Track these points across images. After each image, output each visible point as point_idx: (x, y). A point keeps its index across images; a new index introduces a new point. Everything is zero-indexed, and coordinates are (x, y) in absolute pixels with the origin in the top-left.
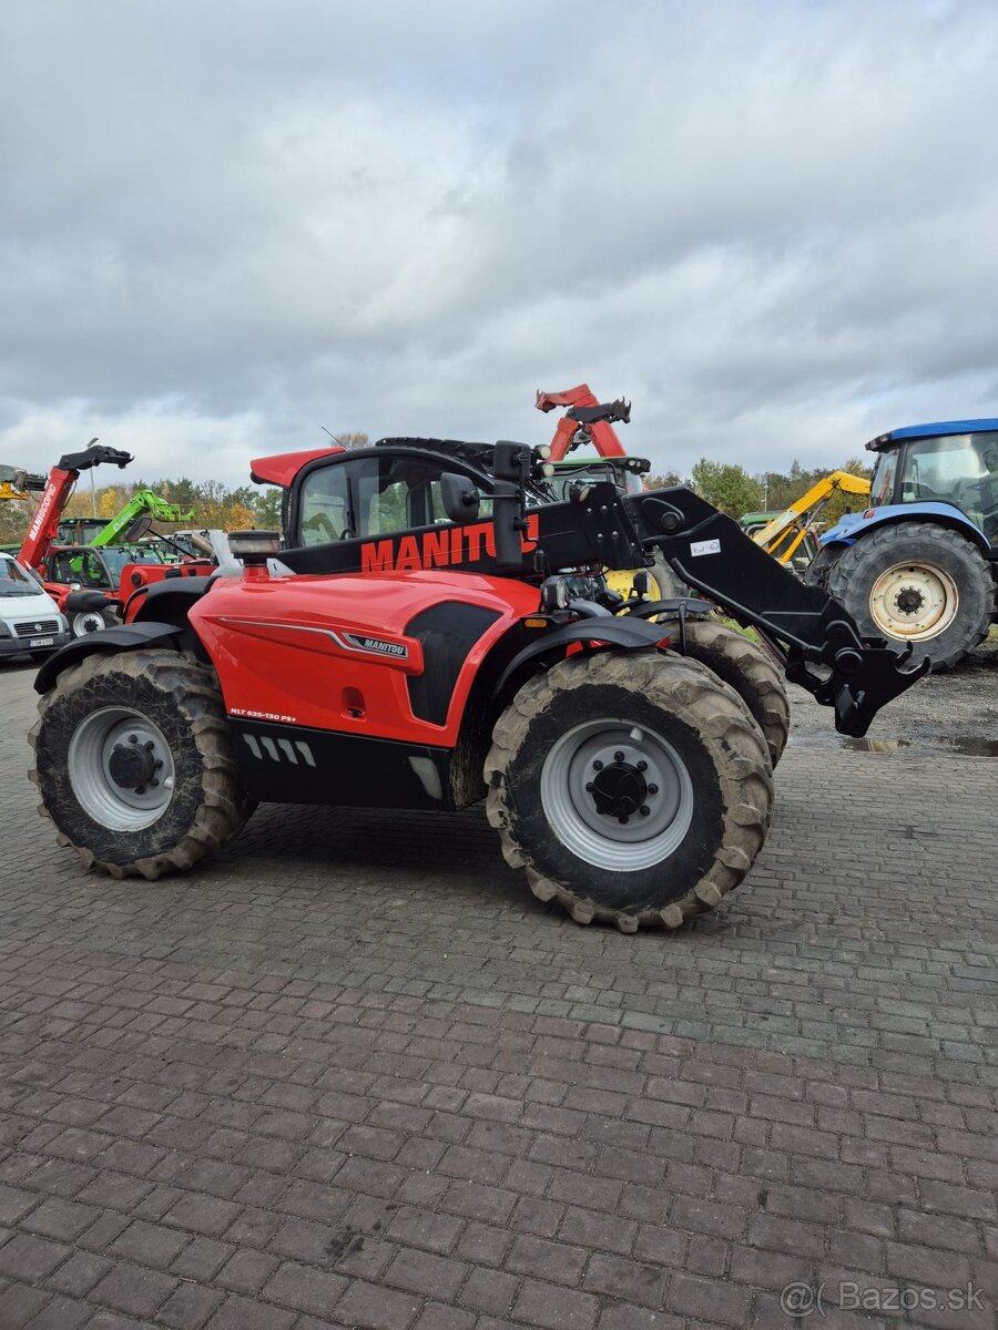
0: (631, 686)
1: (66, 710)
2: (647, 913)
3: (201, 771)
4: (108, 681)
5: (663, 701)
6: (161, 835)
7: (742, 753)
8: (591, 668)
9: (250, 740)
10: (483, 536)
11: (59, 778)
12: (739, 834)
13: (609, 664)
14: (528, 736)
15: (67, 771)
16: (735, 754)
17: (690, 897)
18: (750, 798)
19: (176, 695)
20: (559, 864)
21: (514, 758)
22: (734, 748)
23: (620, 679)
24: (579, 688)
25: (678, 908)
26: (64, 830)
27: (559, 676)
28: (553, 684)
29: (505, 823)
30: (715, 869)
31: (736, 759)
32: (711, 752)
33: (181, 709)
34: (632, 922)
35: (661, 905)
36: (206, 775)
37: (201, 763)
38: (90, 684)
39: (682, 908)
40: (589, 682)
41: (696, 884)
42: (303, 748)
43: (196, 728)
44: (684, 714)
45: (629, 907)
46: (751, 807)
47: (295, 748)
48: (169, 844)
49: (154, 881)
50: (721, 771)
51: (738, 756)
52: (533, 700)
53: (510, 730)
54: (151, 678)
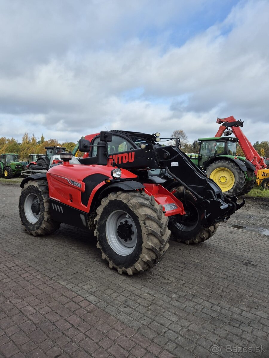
0: (125, 201)
1: (25, 192)
2: (124, 269)
3: (44, 212)
4: (31, 187)
5: (131, 207)
6: (36, 226)
7: (149, 226)
8: (117, 195)
9: (53, 204)
10: (122, 157)
11: (22, 208)
12: (146, 251)
13: (121, 195)
14: (103, 212)
15: (24, 207)
16: (147, 226)
17: (133, 267)
18: (150, 240)
19: (42, 192)
20: (107, 250)
21: (100, 217)
22: (147, 224)
23: (123, 199)
24: (114, 200)
25: (131, 270)
26: (22, 221)
27: (110, 196)
28: (109, 198)
29: (97, 235)
30: (139, 260)
31: (147, 228)
32: (141, 224)
33: (42, 196)
34: (120, 271)
35: (127, 267)
36: (45, 213)
37: (44, 209)
38: (28, 187)
39: (132, 270)
40: (116, 199)
41: (135, 263)
42: (61, 208)
43: (44, 201)
44: (135, 211)
45: (120, 266)
46: (150, 243)
47: (60, 208)
48: (38, 228)
49: (35, 236)
50: (143, 231)
51: (148, 227)
52: (105, 202)
53: (100, 210)
54: (38, 187)
